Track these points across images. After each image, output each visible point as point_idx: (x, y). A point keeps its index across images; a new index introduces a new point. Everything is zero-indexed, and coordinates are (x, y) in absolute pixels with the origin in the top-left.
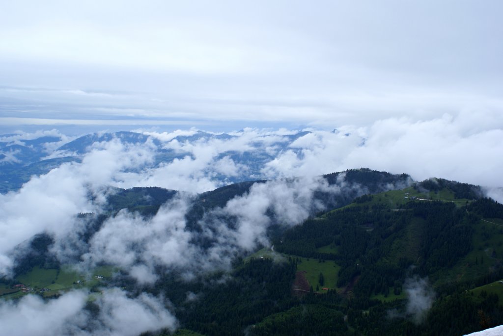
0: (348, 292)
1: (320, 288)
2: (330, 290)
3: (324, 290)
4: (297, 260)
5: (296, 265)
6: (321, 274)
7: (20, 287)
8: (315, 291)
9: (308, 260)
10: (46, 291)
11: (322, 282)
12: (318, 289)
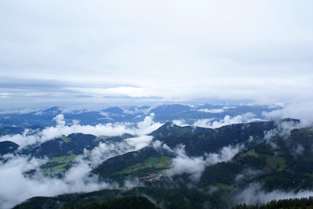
0: (292, 171)
1: (278, 169)
2: (283, 170)
3: (280, 170)
4: (266, 156)
5: (266, 159)
6: (278, 163)
7: (146, 164)
8: (276, 170)
9: (271, 157)
10: (156, 166)
11: (278, 166)
12: (277, 169)
